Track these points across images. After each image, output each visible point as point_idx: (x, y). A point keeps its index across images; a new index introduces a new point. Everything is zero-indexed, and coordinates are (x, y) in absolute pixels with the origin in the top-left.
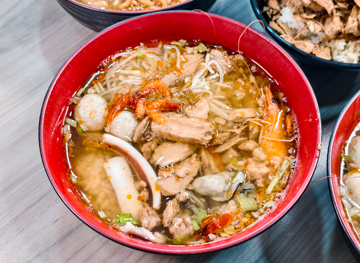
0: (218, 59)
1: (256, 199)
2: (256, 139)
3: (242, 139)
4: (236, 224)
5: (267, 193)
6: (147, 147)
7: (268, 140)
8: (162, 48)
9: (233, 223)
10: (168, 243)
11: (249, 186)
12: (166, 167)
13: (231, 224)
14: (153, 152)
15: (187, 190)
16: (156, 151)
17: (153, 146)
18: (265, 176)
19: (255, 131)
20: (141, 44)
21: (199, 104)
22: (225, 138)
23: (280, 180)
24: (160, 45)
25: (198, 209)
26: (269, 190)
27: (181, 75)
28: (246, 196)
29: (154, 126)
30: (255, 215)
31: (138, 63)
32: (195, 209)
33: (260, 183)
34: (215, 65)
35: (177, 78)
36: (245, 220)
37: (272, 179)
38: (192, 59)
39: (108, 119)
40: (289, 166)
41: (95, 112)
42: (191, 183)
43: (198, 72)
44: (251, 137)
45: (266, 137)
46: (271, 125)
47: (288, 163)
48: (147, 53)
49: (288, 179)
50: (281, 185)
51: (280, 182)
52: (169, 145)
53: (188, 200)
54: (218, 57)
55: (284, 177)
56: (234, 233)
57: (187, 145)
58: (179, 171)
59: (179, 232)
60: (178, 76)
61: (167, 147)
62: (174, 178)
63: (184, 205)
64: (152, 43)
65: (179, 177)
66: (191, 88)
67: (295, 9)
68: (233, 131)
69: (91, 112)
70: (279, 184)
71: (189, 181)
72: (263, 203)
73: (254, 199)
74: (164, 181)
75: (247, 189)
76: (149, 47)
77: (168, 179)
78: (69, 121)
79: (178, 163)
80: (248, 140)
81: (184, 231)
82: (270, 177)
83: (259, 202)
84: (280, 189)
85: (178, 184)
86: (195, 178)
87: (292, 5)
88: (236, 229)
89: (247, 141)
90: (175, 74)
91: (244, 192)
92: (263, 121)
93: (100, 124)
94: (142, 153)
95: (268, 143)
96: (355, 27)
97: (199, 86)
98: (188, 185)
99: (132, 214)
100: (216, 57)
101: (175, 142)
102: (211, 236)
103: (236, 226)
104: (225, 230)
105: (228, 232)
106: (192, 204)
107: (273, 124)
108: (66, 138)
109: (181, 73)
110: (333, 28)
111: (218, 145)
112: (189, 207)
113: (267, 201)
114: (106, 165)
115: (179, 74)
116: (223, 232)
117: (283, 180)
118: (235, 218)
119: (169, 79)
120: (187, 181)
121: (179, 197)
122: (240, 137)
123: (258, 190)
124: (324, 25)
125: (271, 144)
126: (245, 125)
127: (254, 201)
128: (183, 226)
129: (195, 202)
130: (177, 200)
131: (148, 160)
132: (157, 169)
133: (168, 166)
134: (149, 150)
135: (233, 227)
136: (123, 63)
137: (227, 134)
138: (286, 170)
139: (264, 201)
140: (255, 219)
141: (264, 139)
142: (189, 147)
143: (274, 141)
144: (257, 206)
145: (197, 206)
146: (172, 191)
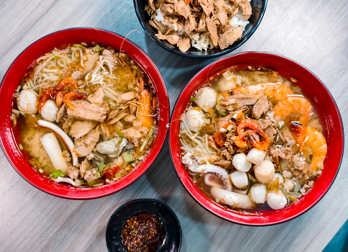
0: (108, 56)
1: (133, 155)
2: (135, 114)
3: (126, 114)
4: (122, 172)
5: (140, 151)
6: (66, 125)
7: (141, 115)
8: (70, 49)
9: (120, 172)
10: (82, 185)
11: (130, 147)
12: (79, 139)
13: (119, 172)
14: (70, 128)
15: (93, 152)
16: (72, 127)
17: (70, 124)
18: (139, 139)
19: (134, 109)
20: (55, 48)
21: (97, 93)
22: (115, 115)
23: (148, 142)
24: (69, 48)
25: (100, 163)
26: (142, 149)
27: (84, 70)
28: (128, 153)
29: (69, 112)
30: (133, 165)
31: (55, 62)
32: (98, 163)
33: (136, 145)
34: (106, 63)
35: (82, 74)
36: (128, 168)
37: (143, 141)
38: (91, 57)
39: (39, 107)
40: (154, 133)
41: (30, 104)
42: (95, 147)
43: (95, 69)
44: (131, 113)
45: (140, 113)
46: (143, 106)
47: (153, 131)
48: (60, 54)
49: (153, 141)
50: (149, 145)
51: (148, 143)
52: (80, 123)
53: (94, 159)
54: (108, 55)
55: (150, 140)
56: (121, 178)
57: (91, 123)
58: (87, 140)
59: (90, 179)
60: (83, 72)
61: (79, 124)
62: (84, 146)
63: (91, 162)
64: (62, 47)
65: (87, 145)
66: (91, 81)
67: (165, 13)
68: (120, 108)
69: (28, 105)
70: (147, 144)
71: (94, 146)
72: (137, 157)
73: (132, 155)
74: (78, 148)
75: (128, 149)
76: (61, 50)
77: (80, 147)
78: (14, 111)
79: (86, 135)
80: (130, 114)
81: (93, 178)
82: (142, 140)
83: (136, 157)
84: (148, 148)
85: (87, 149)
86: (97, 143)
87: (163, 11)
88: (122, 174)
89: (129, 116)
90: (80, 71)
91: (127, 151)
92: (138, 103)
93: (34, 111)
94: (63, 130)
95: (141, 117)
96: (204, 28)
97: (96, 80)
98: (93, 148)
99: (61, 169)
100: (107, 55)
101: (83, 121)
102: (107, 181)
103: (122, 173)
104: (116, 176)
105: (118, 177)
106: (96, 161)
107: (144, 105)
108: (14, 124)
109: (84, 69)
110: (190, 28)
111: (111, 119)
112: (94, 163)
113: (140, 156)
114: (42, 140)
115: (82, 70)
116: (114, 177)
117: (150, 142)
118: (122, 168)
119: (76, 75)
120: (92, 146)
121: (88, 158)
122: (125, 113)
123: (135, 149)
124: (184, 25)
125: (143, 118)
126: (127, 105)
127: (133, 156)
128: (92, 176)
129: (98, 160)
130: (87, 159)
131: (68, 134)
132: (73, 139)
133: (80, 138)
134: (67, 127)
135: (120, 174)
136: (45, 64)
137: (117, 111)
138: (152, 135)
139: (138, 156)
140: (133, 167)
141: (139, 114)
142: (92, 124)
143: (145, 116)
144: (134, 159)
145: (99, 161)
146: (83, 154)
